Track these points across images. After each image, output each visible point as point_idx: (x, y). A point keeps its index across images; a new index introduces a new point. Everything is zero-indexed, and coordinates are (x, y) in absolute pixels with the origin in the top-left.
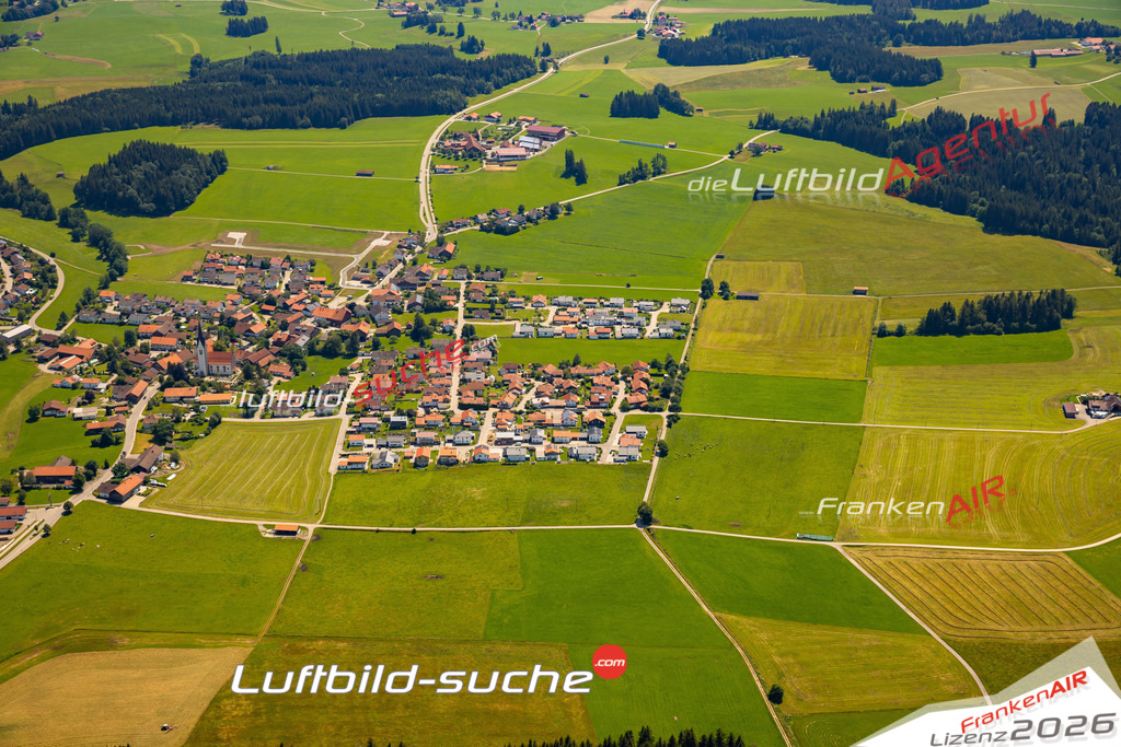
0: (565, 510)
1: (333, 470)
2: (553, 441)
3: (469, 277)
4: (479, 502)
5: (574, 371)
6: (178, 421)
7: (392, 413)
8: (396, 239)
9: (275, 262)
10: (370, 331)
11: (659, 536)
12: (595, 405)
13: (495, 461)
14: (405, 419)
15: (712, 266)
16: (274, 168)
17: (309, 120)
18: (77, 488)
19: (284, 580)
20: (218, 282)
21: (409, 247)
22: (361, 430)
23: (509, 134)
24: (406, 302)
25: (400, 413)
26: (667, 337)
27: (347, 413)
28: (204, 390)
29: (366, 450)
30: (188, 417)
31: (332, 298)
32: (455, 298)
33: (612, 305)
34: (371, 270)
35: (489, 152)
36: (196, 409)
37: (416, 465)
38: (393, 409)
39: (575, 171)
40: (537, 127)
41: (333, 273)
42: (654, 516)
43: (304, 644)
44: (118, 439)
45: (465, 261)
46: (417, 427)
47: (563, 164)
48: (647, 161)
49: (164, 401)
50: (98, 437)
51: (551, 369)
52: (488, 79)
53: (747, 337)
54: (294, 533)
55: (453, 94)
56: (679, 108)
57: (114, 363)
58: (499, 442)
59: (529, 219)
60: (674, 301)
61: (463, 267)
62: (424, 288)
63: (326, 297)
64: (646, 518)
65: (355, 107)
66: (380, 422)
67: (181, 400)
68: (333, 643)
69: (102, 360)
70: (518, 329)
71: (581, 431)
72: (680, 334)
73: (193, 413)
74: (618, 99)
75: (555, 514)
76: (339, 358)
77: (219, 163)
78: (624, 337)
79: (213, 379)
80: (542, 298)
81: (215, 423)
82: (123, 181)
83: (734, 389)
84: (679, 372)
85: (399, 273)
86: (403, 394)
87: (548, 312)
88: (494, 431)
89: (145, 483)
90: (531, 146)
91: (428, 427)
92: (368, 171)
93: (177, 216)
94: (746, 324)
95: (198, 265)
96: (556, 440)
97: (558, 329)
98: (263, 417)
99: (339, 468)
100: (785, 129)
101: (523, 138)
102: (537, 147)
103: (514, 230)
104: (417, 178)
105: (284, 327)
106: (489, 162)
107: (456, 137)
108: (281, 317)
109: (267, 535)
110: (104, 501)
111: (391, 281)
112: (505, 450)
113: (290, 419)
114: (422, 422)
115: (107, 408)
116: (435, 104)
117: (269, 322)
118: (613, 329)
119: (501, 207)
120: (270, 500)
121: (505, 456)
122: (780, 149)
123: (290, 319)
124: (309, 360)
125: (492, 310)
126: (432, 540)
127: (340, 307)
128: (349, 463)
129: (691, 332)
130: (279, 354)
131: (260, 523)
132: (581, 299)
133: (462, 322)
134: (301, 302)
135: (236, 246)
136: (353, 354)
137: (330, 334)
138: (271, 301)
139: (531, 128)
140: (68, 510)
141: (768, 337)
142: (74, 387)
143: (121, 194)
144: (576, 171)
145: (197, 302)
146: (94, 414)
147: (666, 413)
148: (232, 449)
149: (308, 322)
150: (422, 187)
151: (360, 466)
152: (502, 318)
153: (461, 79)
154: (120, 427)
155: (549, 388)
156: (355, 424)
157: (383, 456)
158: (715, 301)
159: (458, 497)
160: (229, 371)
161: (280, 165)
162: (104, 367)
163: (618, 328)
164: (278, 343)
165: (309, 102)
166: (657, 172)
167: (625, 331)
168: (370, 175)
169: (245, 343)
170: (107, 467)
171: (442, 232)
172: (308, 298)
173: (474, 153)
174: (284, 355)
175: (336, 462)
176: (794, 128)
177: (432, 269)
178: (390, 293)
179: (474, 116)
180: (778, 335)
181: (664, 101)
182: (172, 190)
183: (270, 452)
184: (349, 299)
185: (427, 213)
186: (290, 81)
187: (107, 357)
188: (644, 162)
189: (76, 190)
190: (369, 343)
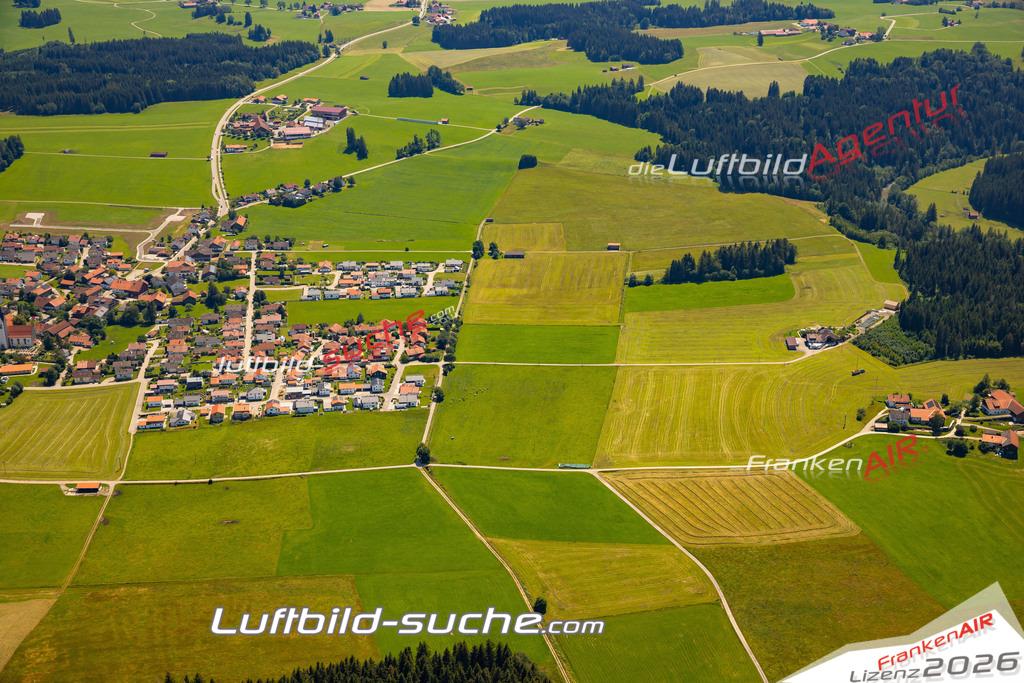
0: (350, 455)
2: (339, 393)
3: (260, 247)
4: (271, 451)
5: (358, 329)
7: (189, 374)
11: (436, 473)
12: (378, 359)
13: (286, 413)
15: (483, 229)
16: (70, 152)
17: (103, 106)
19: (86, 534)
21: (204, 223)
23: (294, 115)
25: (196, 374)
26: (442, 294)
27: (145, 377)
28: (5, 362)
29: (164, 410)
31: (130, 271)
33: (392, 268)
35: (276, 132)
37: (211, 422)
38: (190, 371)
39: (356, 148)
40: (321, 107)
42: (431, 455)
43: (106, 592)
45: (255, 233)
47: (345, 140)
48: (422, 136)
51: (337, 328)
52: (274, 64)
53: (514, 292)
54: (96, 490)
55: (241, 79)
56: (452, 88)
58: (289, 397)
59: (315, 192)
60: (449, 262)
64: (424, 458)
65: (147, 93)
68: (134, 589)
70: (306, 293)
71: (365, 382)
72: (454, 292)
74: (395, 81)
75: (342, 458)
78: (404, 296)
80: (328, 264)
83: (503, 338)
84: (454, 325)
85: (193, 246)
86: (197, 357)
87: (333, 276)
88: (284, 387)
90: (315, 125)
91: (223, 386)
92: (162, 152)
94: (514, 280)
96: (342, 392)
97: (343, 291)
100: (547, 104)
101: (307, 118)
102: (321, 126)
103: (301, 203)
104: (209, 157)
106: (276, 140)
107: (244, 118)
109: (70, 494)
111: (186, 253)
112: (295, 403)
113: (91, 385)
116: (224, 88)
118: (393, 289)
119: (288, 183)
121: (295, 408)
122: (541, 122)
123: (88, 292)
125: (281, 276)
126: (227, 488)
127: (137, 279)
129: (464, 289)
131: (62, 483)
132: (364, 263)
133: (253, 289)
136: (151, 322)
139: (315, 109)
141: (533, 291)
144: (358, 147)
147: (442, 363)
149: (107, 295)
150: (213, 164)
152: (291, 284)
153: (249, 65)
155: (335, 346)
156: (152, 386)
157: (180, 415)
158: (486, 261)
159: (251, 449)
161: (75, 148)
163: (397, 288)
165: (103, 89)
166: (432, 146)
167: (405, 291)
168: (163, 156)
172: (106, 272)
173: (262, 133)
176: (554, 104)
178: (185, 265)
179: (262, 98)
180: (542, 288)
181: (437, 81)
183: (72, 416)
185: (219, 190)
186: (82, 69)
188: (419, 137)
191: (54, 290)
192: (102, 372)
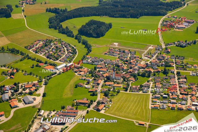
1: (150, 108)
3: (175, 58)
6: (109, 90)
7: (163, 94)
8: (155, 47)
9: (126, 51)
10: (152, 71)
13: (194, 110)
14: (167, 96)
16: (123, 28)
17: (130, 16)
18: (89, 107)
20: (113, 55)
21: (158, 49)
22: (156, 98)
24: (160, 64)
25: (165, 94)
27: (151, 93)
28: (115, 83)
29: (158, 103)
30: (112, 90)
31: (141, 61)
32: (173, 64)
34: (150, 55)
35: (176, 26)
36: (114, 88)
37: (172, 109)
38: (163, 93)
40: (186, 20)
41: (140, 55)
44: (96, 94)
45: (174, 54)
46: (170, 98)
47: (196, 30)
49: (105, 85)
50: (92, 93)
54: (144, 125)
55: (164, 11)
57: (93, 74)
58: (193, 105)
59: (188, 44)
61: (173, 56)
62: (164, 60)
63: (140, 61)
65: (140, 13)
66: (160, 96)
67: (110, 85)
69: (90, 73)
70: (191, 73)
73: (113, 89)
76: (146, 77)
77: (110, 26)
79: (116, 80)
80: (196, 66)
81: (118, 92)
82: (89, 29)
85: (157, 56)
88: (191, 102)
89: (104, 107)
90: (186, 25)
91: (173, 99)
92: (145, 29)
93: (101, 38)
95: (108, 51)
98: (130, 92)
99: (152, 108)
101: (183, 23)
102: (188, 25)
103: (185, 47)
105: (131, 68)
106: (176, 28)
107: (166, 22)
108: (130, 66)
109: (137, 125)
110: (96, 111)
111: (155, 58)
112: (196, 107)
113: (136, 93)
114: (171, 97)
115: (93, 86)
116: (160, 13)
117: (127, 67)
119: (181, 40)
120: (135, 115)
121: (196, 109)
123: (132, 66)
124: (138, 77)
125: (183, 68)
127: (144, 64)
128: (154, 107)
130: (131, 75)
131: (134, 121)
133: (176, 70)
134: (134, 62)
135: (116, 46)
136: (149, 77)
137: (142, 71)
138: (127, 61)
140: (88, 112)
142: (84, 80)
143: (89, 32)
145: (109, 60)
146: (90, 87)
148: (124, 99)
150: (159, 34)
151: (157, 108)
152: (186, 70)
153: (165, 7)
154: (96, 91)
156: (154, 96)
157: (163, 106)
160: (120, 79)
162: (90, 75)
164: (130, 72)
165: (129, 12)
169: (122, 72)
170: (95, 101)
171: (166, 46)
172: (135, 61)
174: (132, 76)
175: (150, 106)
177: (165, 55)
178: (156, 61)
179: (170, 16)
182: (101, 32)
183: (133, 101)
184: (145, 62)
185: (162, 41)
186: (123, 6)
187: (90, 72)
189: (78, 31)
190: (153, 74)
191: (123, 64)
192: (139, 89)
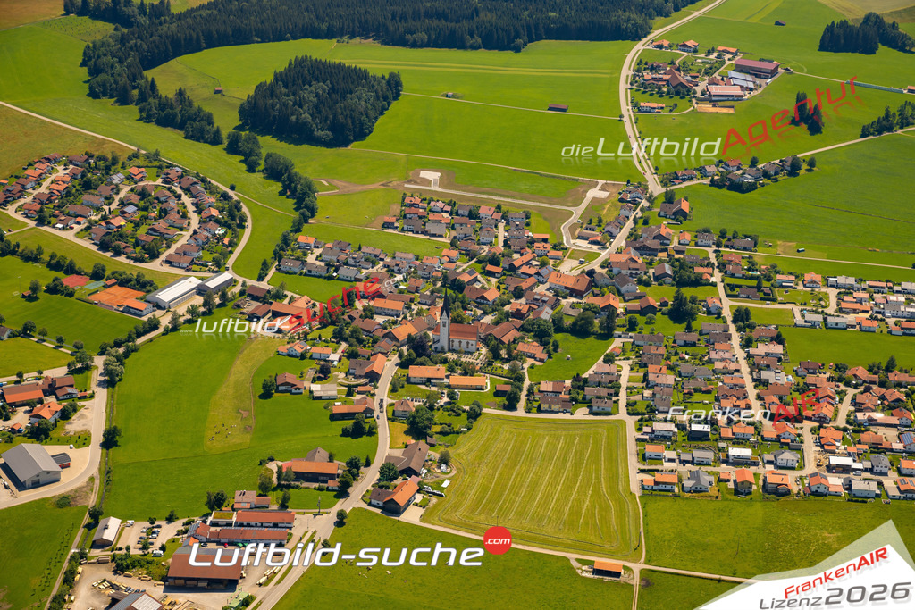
1: (635, 488)
3: (717, 244)
6: (430, 408)
8: (614, 190)
9: (485, 211)
10: (620, 306)
13: (837, 494)
14: (706, 428)
16: (453, 96)
17: (479, 40)
18: (343, 490)
20: (425, 233)
21: (634, 202)
22: (655, 439)
24: (652, 271)
27: (629, 414)
28: (451, 370)
29: (668, 466)
30: (442, 405)
31: (562, 261)
32: (710, 270)
34: (597, 228)
36: (452, 396)
37: (737, 492)
39: (808, 118)
41: (553, 228)
44: (371, 428)
46: (723, 439)
49: (408, 381)
50: (348, 425)
51: (861, 372)
54: (617, 574)
57: (341, 329)
58: (833, 469)
59: (766, 174)
61: (707, 231)
62: (665, 254)
63: (555, 259)
66: (676, 430)
67: (429, 381)
69: (324, 325)
70: (798, 316)
73: (446, 399)
74: (829, 30)
76: (592, 338)
77: (393, 87)
79: (455, 357)
81: (475, 415)
82: (295, 104)
85: (631, 234)
86: (690, 394)
88: (821, 453)
91: (739, 441)
92: (562, 105)
95: (396, 209)
98: (528, 411)
99: (643, 488)
101: (730, 73)
104: (619, 116)
105: (518, 294)
108: (512, 283)
109: (584, 575)
110: (378, 511)
111: (625, 243)
112: (844, 480)
113: (562, 416)
114: (727, 433)
115: (348, 386)
117: (498, 288)
120: (572, 524)
121: (847, 488)
123: (524, 286)
124: (559, 338)
125: (758, 288)
127: (575, 273)
128: (656, 483)
130: (522, 329)
131: (571, 556)
133: (727, 302)
134: (528, 264)
135: (433, 188)
136: (609, 334)
137: (572, 306)
138: (494, 260)
140: (341, 520)
142: (303, 357)
143: (293, 118)
145: (410, 256)
146: (335, 393)
148: (504, 450)
149: (544, 290)
150: (628, 128)
151: (668, 487)
152: (774, 300)
154: (369, 411)
156: (643, 429)
157: (694, 476)
160: (472, 348)
161: (459, 92)
162: (329, 333)
164: (518, 314)
168: (564, 110)
169: (479, 312)
170: (368, 464)
171: (666, 185)
173: (682, 90)
174: (529, 331)
175: (636, 480)
177: (670, 231)
179: (664, 43)
182: (351, 117)
183: (551, 457)
184: (582, 263)
185: (643, 161)
190: (623, 320)
191: (479, 277)
192: (572, 399)
